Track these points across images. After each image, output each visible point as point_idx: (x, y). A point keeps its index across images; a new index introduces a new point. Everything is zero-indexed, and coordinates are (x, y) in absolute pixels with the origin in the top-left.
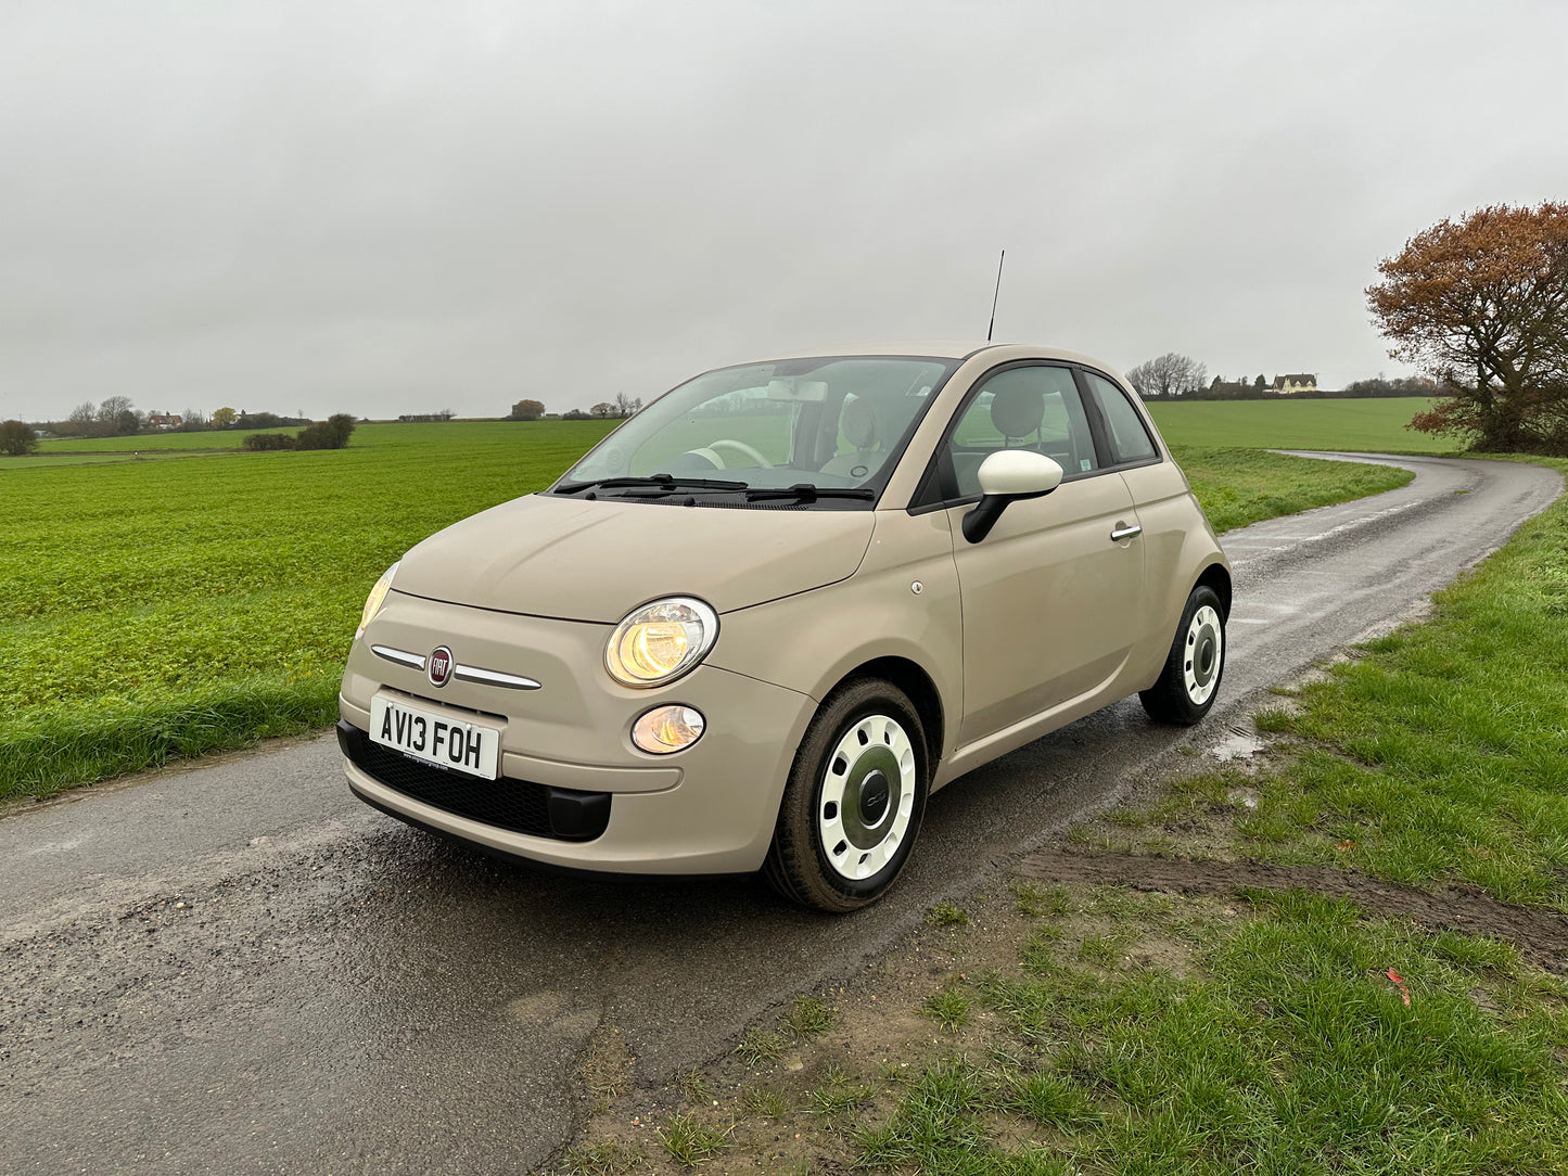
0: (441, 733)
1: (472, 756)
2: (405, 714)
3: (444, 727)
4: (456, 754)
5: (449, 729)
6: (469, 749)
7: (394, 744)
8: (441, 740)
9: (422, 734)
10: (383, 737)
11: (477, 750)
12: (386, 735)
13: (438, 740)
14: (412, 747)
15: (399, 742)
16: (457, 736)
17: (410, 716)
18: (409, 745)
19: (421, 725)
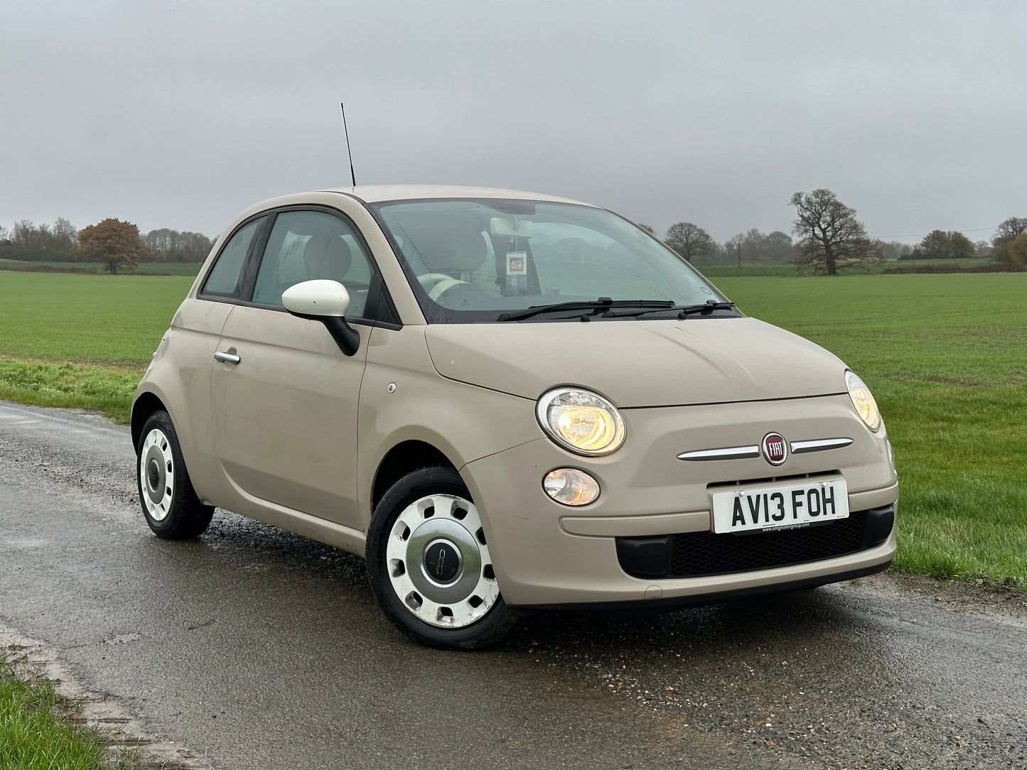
0: (799, 498)
1: (829, 506)
2: (758, 497)
3: (802, 492)
4: (814, 509)
5: (806, 493)
6: (826, 501)
7: (750, 525)
8: (800, 504)
9: (781, 506)
10: (734, 524)
11: (832, 500)
12: (739, 522)
13: (796, 505)
14: (771, 521)
15: (756, 521)
16: (813, 496)
17: (765, 496)
18: (767, 520)
19: (777, 500)
